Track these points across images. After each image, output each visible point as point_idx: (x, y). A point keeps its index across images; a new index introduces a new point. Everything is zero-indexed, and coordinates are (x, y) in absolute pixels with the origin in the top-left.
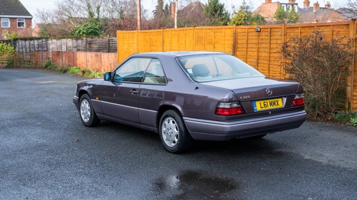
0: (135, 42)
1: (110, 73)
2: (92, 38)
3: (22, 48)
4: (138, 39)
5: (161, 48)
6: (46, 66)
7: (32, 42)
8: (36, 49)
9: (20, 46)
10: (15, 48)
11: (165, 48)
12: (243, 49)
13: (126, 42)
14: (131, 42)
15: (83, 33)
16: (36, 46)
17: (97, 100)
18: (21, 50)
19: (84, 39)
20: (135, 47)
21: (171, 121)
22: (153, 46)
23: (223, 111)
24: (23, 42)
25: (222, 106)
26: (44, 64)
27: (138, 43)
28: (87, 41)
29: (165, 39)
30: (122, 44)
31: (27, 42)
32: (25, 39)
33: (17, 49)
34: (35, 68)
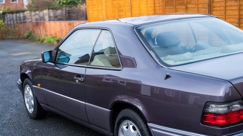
0: (104, 8)
1: (50, 52)
2: (71, 7)
3: (10, 21)
4: (106, 5)
5: (130, 13)
6: (28, 37)
7: (18, 15)
8: (22, 21)
9: (9, 19)
10: (4, 21)
11: (134, 12)
12: (221, 8)
13: (95, 9)
14: (100, 8)
15: (63, 3)
16: (22, 18)
17: (38, 86)
18: (9, 23)
19: (64, 8)
20: (104, 14)
21: (131, 127)
22: (122, 11)
23: (215, 119)
24: (11, 15)
25: (213, 109)
26: (26, 35)
27: (106, 10)
28: (66, 11)
29: (133, 3)
30: (92, 12)
31: (14, 15)
32: (12, 13)
33: (6, 22)
34: (18, 39)
